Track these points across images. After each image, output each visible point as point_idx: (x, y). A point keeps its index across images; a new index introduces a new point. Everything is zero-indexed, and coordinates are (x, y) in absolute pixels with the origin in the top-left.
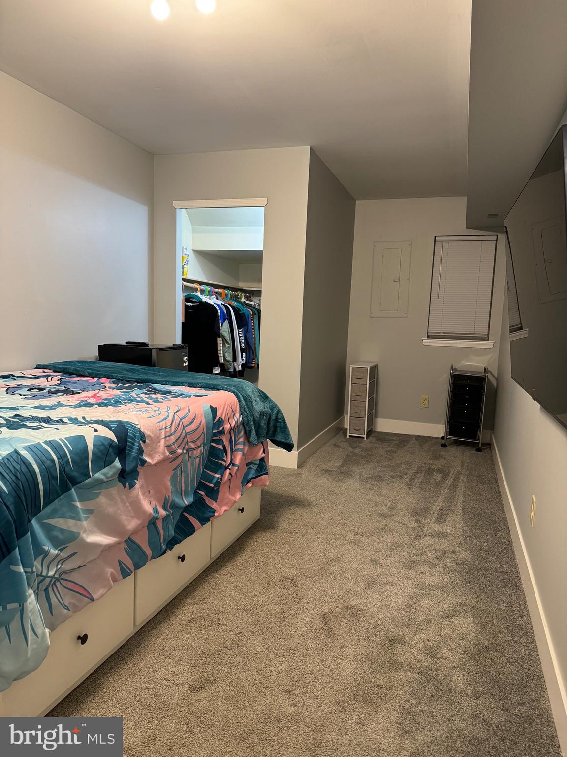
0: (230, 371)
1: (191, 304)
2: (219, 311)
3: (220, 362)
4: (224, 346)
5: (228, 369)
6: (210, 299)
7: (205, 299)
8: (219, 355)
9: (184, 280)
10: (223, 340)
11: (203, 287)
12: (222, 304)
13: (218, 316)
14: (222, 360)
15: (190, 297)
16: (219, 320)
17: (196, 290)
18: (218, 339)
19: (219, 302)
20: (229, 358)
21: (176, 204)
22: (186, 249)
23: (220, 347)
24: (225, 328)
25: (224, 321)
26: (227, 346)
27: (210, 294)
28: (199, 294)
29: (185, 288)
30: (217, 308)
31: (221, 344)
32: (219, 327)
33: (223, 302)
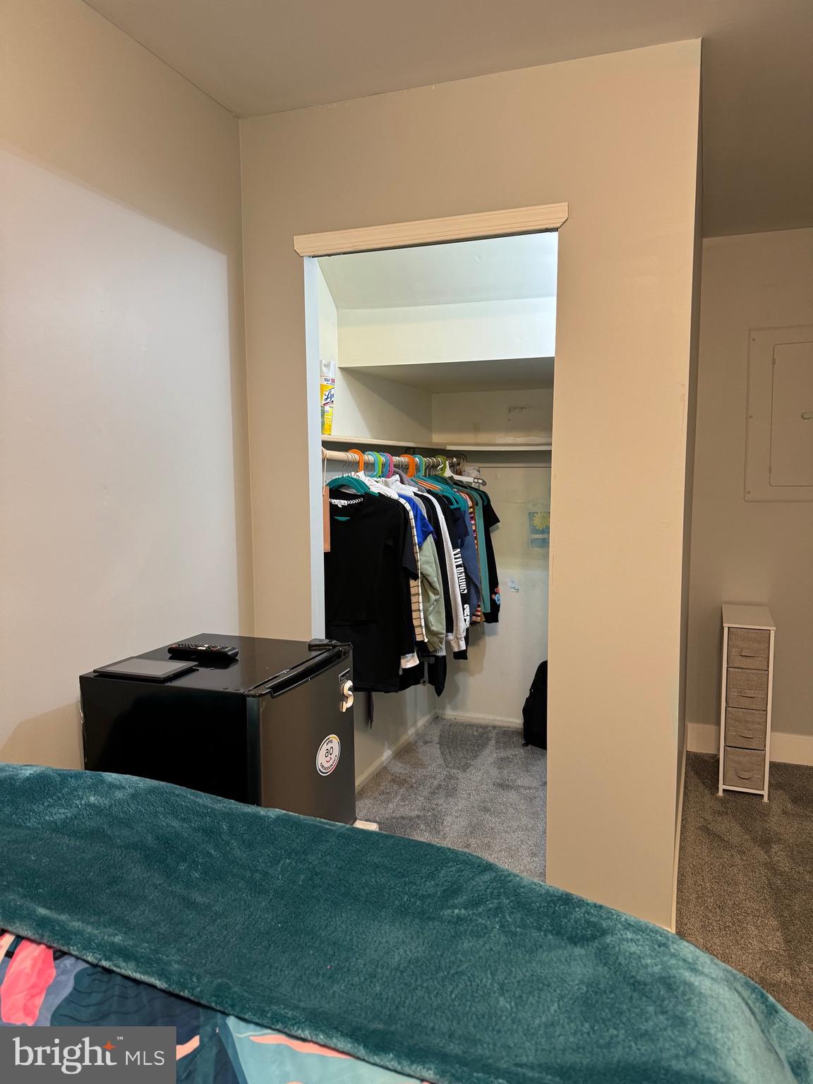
0: (440, 654)
1: (344, 503)
2: (411, 514)
3: (419, 638)
4: (426, 598)
5: (436, 651)
6: (387, 484)
7: (376, 486)
8: (415, 623)
9: (328, 445)
10: (422, 582)
11: (370, 457)
12: (416, 494)
13: (411, 528)
14: (421, 635)
15: (342, 486)
16: (412, 537)
17: (354, 466)
18: (412, 583)
19: (410, 490)
20: (439, 625)
21: (302, 243)
22: (327, 366)
23: (418, 602)
24: (426, 556)
25: (425, 539)
26: (433, 597)
27: (386, 473)
28: (361, 475)
29: (330, 464)
30: (408, 506)
31: (421, 597)
32: (413, 554)
33: (416, 490)
